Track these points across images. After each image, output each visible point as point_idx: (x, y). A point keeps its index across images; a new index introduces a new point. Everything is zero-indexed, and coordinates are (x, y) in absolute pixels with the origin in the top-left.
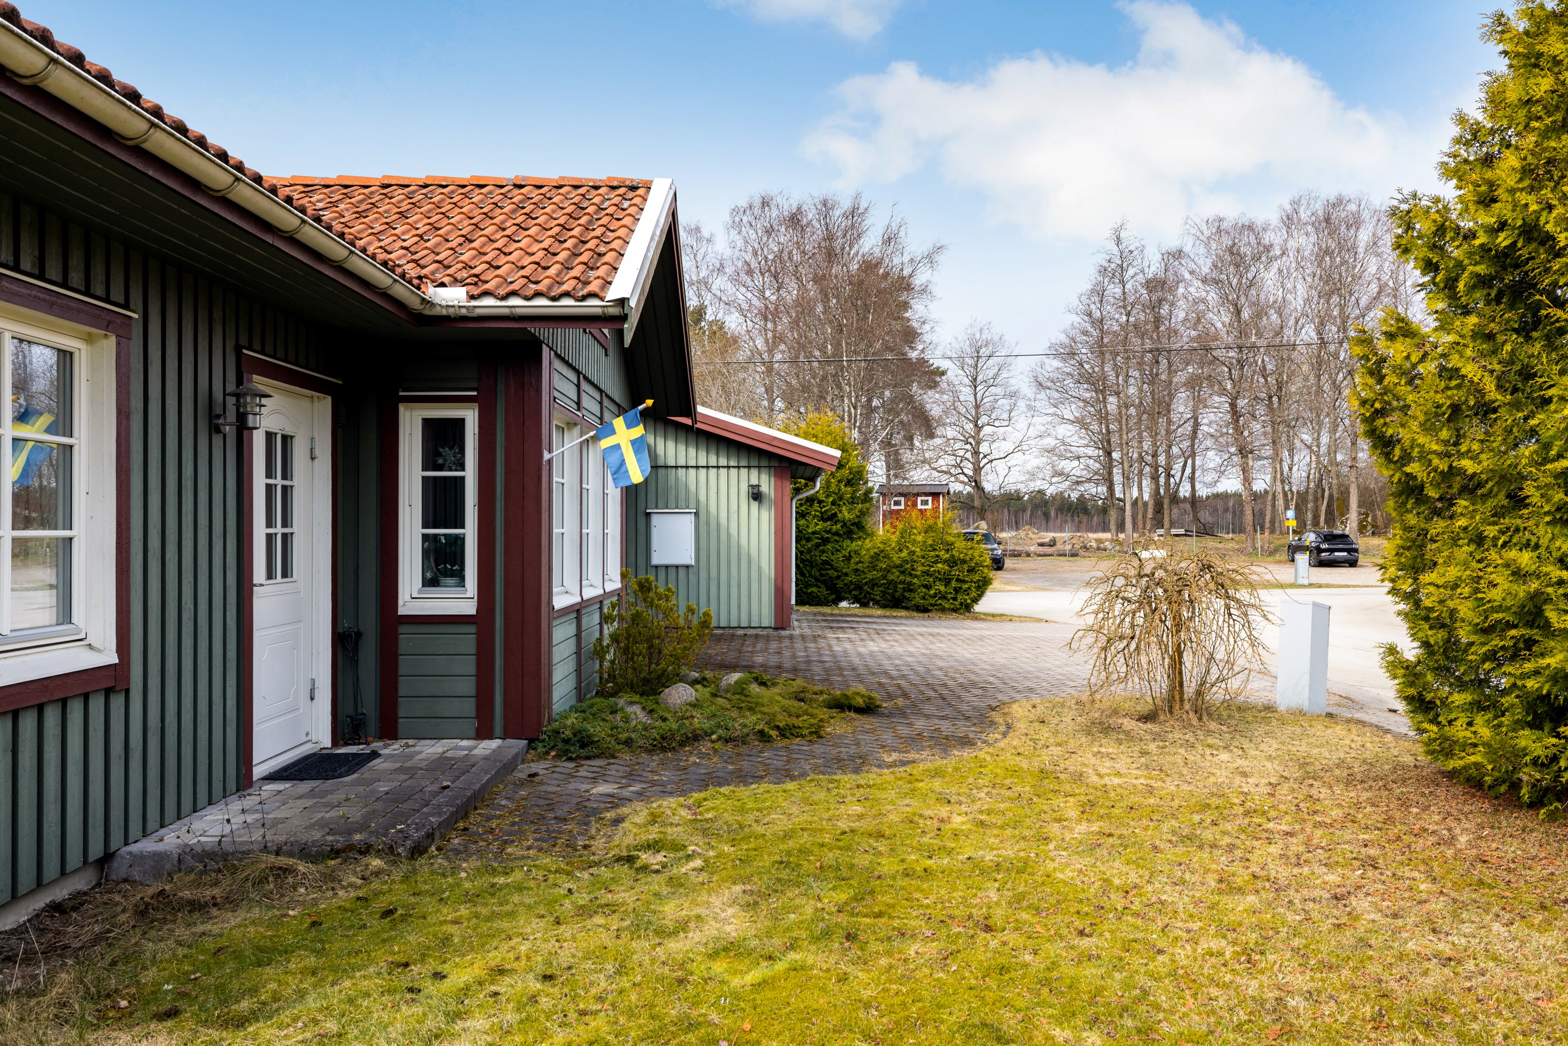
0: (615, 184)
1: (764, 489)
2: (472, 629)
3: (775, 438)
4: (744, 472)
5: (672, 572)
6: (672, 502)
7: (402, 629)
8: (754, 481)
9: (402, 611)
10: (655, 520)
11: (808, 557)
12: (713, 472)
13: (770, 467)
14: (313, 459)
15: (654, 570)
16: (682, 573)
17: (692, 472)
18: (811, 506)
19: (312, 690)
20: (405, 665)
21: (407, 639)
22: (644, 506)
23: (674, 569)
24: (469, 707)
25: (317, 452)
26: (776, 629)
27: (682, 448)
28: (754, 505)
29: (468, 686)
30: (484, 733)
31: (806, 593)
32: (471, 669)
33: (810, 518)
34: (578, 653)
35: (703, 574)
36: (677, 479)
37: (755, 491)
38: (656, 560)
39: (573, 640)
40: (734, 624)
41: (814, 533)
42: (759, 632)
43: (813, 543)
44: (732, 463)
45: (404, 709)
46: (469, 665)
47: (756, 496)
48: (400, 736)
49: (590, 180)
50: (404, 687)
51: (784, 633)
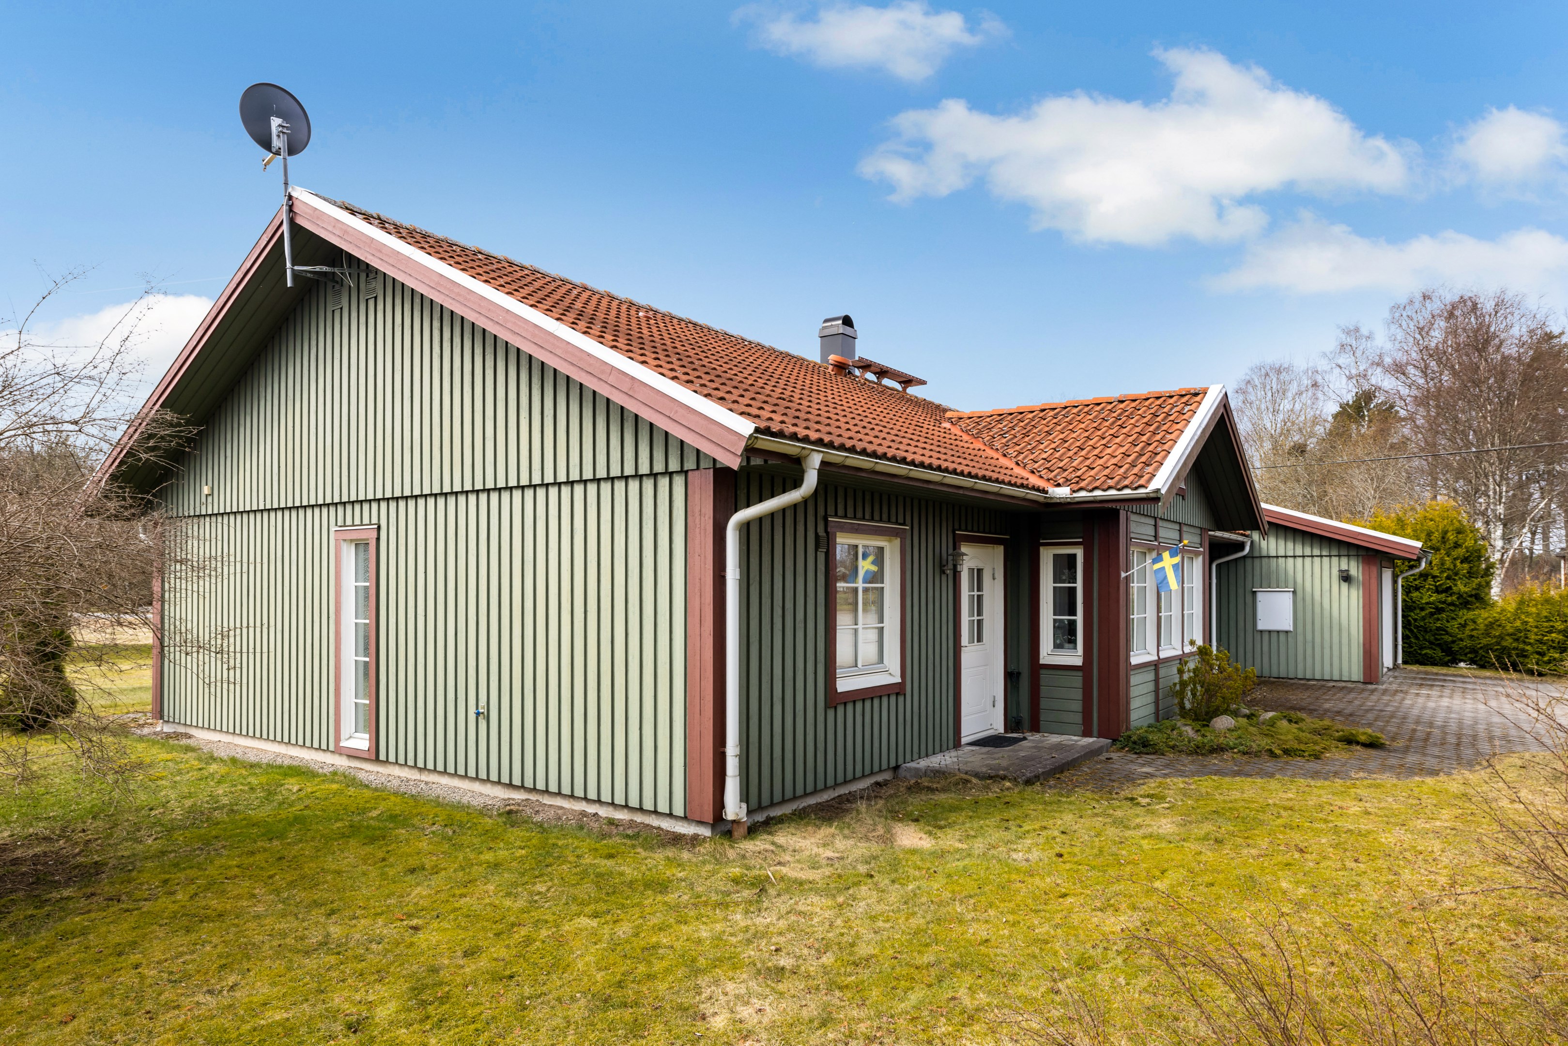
0: (1184, 393)
1: (1353, 572)
2: (1080, 674)
3: (1360, 533)
4: (1335, 560)
5: (1274, 636)
6: (1273, 582)
7: (1042, 671)
8: (1344, 567)
9: (1042, 662)
10: (1260, 596)
11: (1422, 624)
12: (1308, 561)
13: (1358, 556)
14: (994, 579)
15: (1259, 633)
16: (1282, 637)
17: (1290, 561)
18: (1425, 580)
19: (994, 702)
20: (1043, 690)
21: (1044, 676)
22: (1250, 586)
23: (1276, 634)
24: (1078, 718)
25: (996, 576)
26: (1365, 683)
27: (1281, 543)
28: (1344, 586)
29: (1078, 706)
30: (1087, 733)
31: (1420, 654)
32: (1080, 697)
33: (1423, 591)
34: (1157, 691)
35: (1300, 638)
36: (1277, 565)
37: (1345, 574)
38: (1261, 626)
39: (1153, 683)
40: (1327, 677)
41: (1427, 603)
42: (1349, 685)
43: (1427, 612)
44: (1324, 553)
45: (1043, 717)
46: (1078, 694)
47: (1346, 578)
48: (1041, 729)
49: (1167, 392)
50: (1043, 703)
51: (1370, 687)
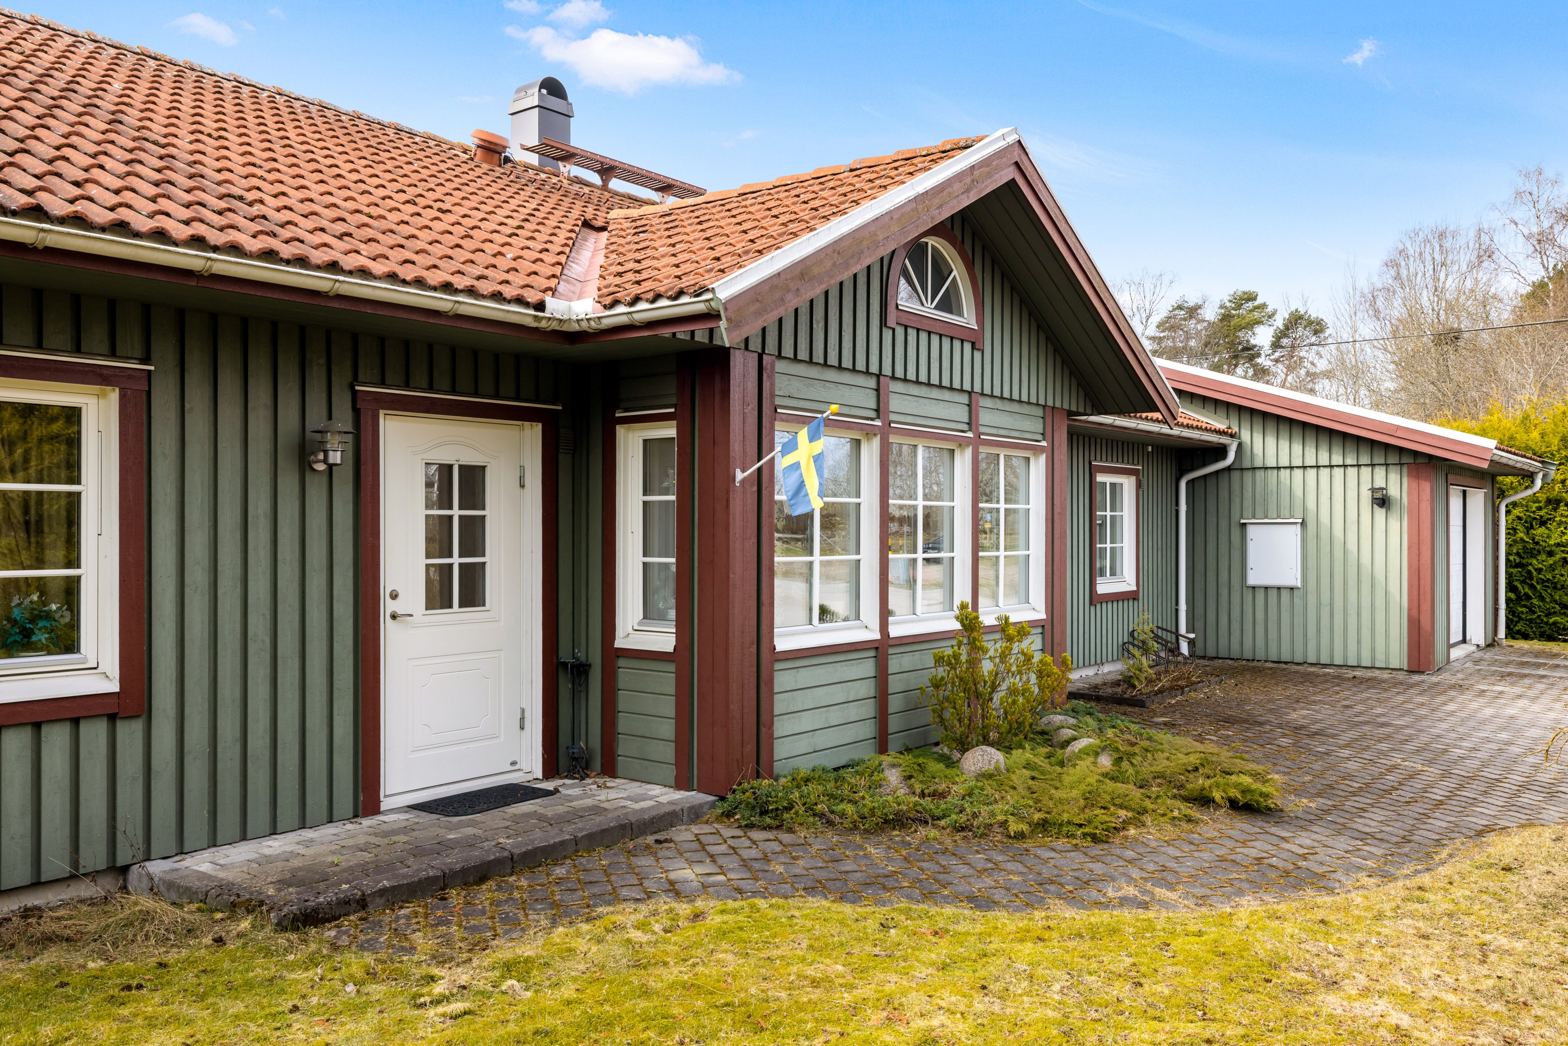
0: (948, 147)
1: (1394, 491)
2: (672, 667)
3: (1398, 427)
4: (1366, 472)
5: (1273, 594)
6: (1272, 512)
7: (621, 662)
8: (1380, 483)
9: (620, 643)
10: (1253, 532)
11: (1549, 576)
12: (1325, 473)
13: (1401, 464)
14: (522, 486)
15: (1250, 591)
16: (1285, 595)
17: (1298, 473)
18: (1555, 509)
19: (522, 719)
20: (624, 701)
21: (626, 673)
22: (1238, 514)
23: (1275, 591)
24: (668, 752)
25: (528, 481)
26: (1411, 672)
27: (1284, 444)
28: (1380, 513)
29: (668, 729)
30: (681, 783)
31: (1547, 623)
32: (671, 711)
33: (1553, 526)
34: (882, 696)
35: (1312, 599)
36: (1278, 482)
37: (1378, 495)
38: (1253, 579)
39: (871, 683)
40: (1352, 662)
41: (1558, 545)
42: (1385, 675)
43: (1558, 556)
44: (1349, 461)
45: (624, 747)
46: (668, 707)
47: (1382, 501)
49: (923, 149)
50: (624, 723)
51: (1417, 678)
